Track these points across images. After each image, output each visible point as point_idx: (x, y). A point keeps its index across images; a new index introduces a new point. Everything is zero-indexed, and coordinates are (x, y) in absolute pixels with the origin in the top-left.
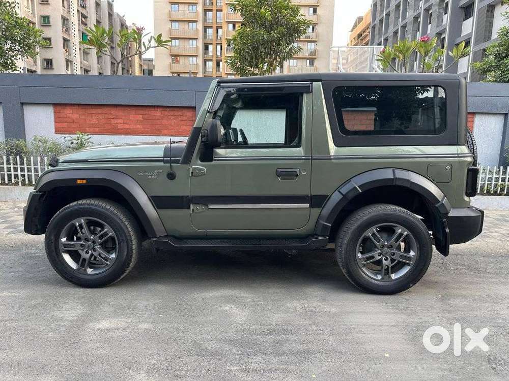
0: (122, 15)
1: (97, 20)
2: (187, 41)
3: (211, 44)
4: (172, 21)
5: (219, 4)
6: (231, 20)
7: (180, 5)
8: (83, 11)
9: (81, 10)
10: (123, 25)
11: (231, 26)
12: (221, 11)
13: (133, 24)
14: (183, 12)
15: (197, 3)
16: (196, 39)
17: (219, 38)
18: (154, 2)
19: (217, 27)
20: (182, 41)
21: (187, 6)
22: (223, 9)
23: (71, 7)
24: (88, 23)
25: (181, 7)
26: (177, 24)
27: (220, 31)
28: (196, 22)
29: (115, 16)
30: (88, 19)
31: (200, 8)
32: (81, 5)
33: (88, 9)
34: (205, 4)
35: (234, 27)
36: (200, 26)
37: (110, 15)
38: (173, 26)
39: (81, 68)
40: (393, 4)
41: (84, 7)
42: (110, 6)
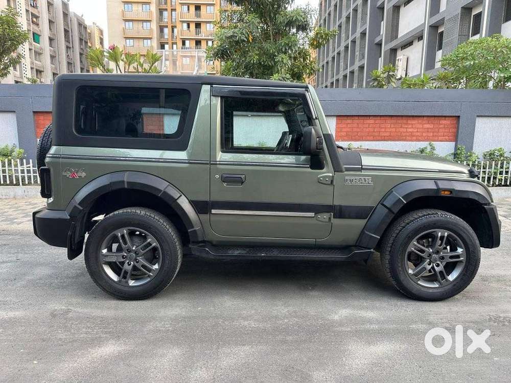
0: (80, 16)
1: (49, 20)
2: (141, 41)
3: (167, 43)
4: (126, 21)
5: (173, 4)
6: (186, 20)
7: (133, 5)
8: (35, 12)
9: (31, 9)
10: (81, 25)
11: (185, 25)
12: (175, 10)
13: (94, 23)
14: (137, 11)
15: (150, 3)
16: (150, 38)
17: (175, 38)
18: (107, 2)
19: (172, 26)
20: (136, 41)
21: (140, 6)
22: (177, 8)
23: (18, 7)
24: (40, 23)
25: (135, 7)
26: (131, 23)
27: (175, 30)
28: (150, 21)
29: (71, 15)
30: (40, 19)
31: (153, 8)
32: (31, 5)
33: (39, 9)
34: (159, 3)
35: (189, 27)
36: (154, 26)
37: (65, 15)
38: (127, 26)
39: (32, 68)
40: (333, 3)
41: (35, 7)
42: (65, 6)
